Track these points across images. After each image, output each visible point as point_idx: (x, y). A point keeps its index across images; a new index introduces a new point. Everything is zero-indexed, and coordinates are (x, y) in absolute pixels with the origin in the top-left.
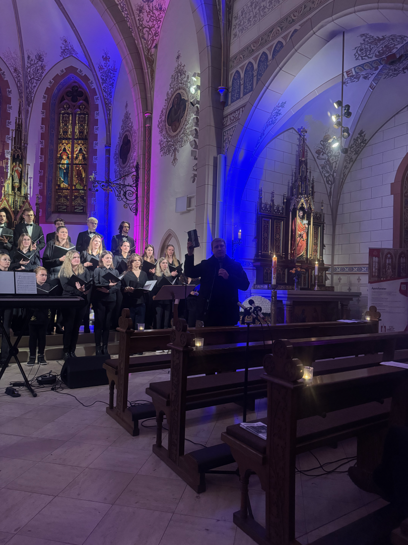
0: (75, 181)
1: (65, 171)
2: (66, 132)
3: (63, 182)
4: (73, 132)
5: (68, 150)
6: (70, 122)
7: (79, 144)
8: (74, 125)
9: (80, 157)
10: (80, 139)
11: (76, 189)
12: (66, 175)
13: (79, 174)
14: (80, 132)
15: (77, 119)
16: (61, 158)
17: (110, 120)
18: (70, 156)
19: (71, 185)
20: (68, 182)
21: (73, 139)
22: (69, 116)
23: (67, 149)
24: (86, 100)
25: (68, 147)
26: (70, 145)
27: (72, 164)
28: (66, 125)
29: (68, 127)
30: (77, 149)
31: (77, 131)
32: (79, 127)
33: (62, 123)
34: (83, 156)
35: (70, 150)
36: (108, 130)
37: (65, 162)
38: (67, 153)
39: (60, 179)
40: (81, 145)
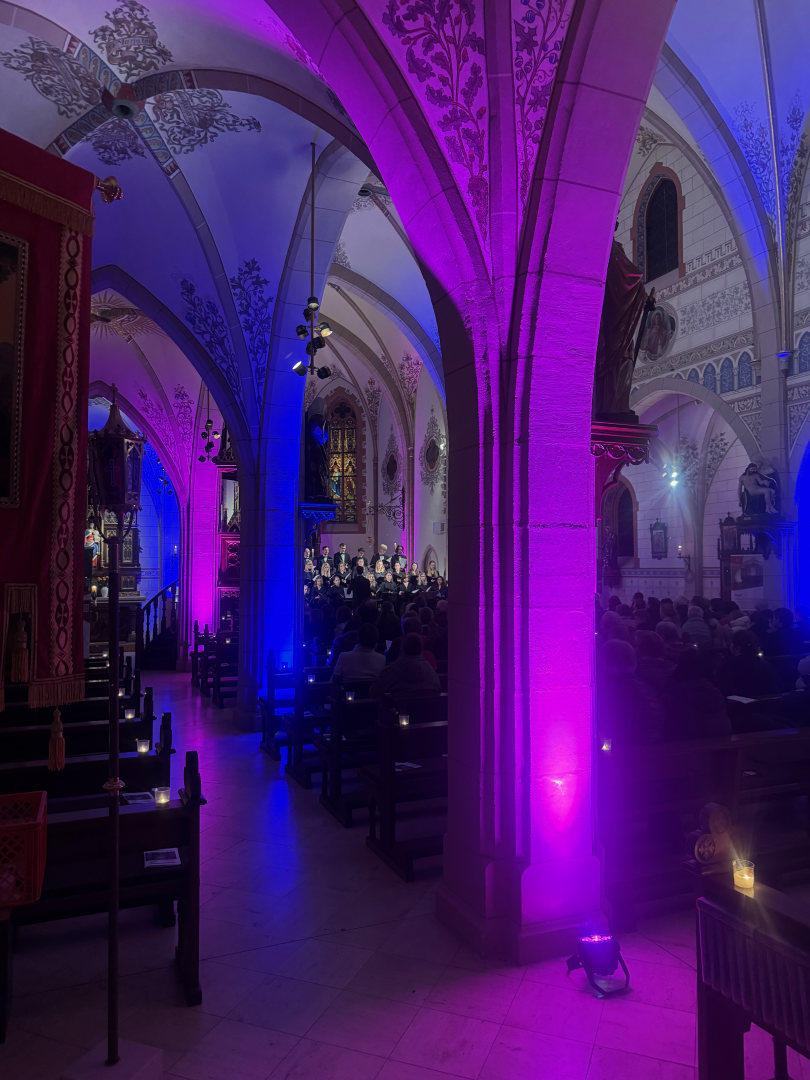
0: (346, 492)
1: (337, 483)
2: (336, 447)
3: (336, 493)
4: (343, 447)
5: (339, 464)
6: (340, 437)
7: (348, 458)
8: (343, 439)
9: (350, 470)
10: (349, 452)
11: (347, 500)
12: (338, 487)
13: (350, 485)
14: (349, 446)
15: (346, 434)
16: (333, 471)
17: (376, 436)
18: (341, 469)
19: (342, 495)
20: (340, 494)
21: (343, 453)
22: (339, 432)
23: (337, 462)
24: (354, 415)
25: (339, 461)
26: (340, 459)
27: (343, 476)
29: (337, 441)
30: (347, 461)
31: (346, 445)
32: (348, 442)
34: (353, 468)
36: (375, 445)
37: (337, 475)
38: (338, 466)
40: (350, 458)
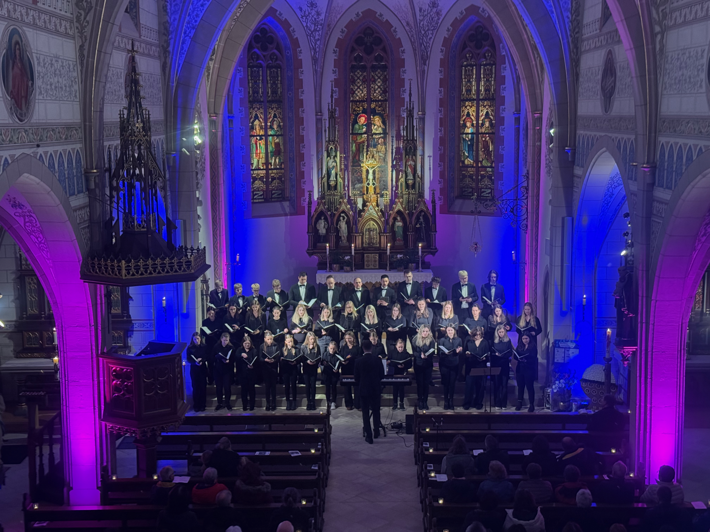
0: (482, 155)
1: (469, 143)
2: (469, 91)
3: (468, 157)
4: (478, 91)
5: (473, 115)
6: (474, 77)
7: (485, 107)
8: (478, 80)
9: (487, 124)
10: (484, 99)
12: (470, 147)
13: (486, 146)
14: (486, 90)
15: (482, 72)
16: (465, 126)
18: (475, 122)
20: (473, 158)
21: (478, 100)
22: (473, 69)
23: (471, 114)
24: (493, 46)
25: (472, 111)
26: (474, 108)
28: (469, 81)
29: (471, 83)
31: (482, 88)
32: (485, 84)
33: (465, 78)
34: (491, 122)
35: (474, 114)
36: (517, 92)
38: (471, 118)
39: (464, 153)
40: (487, 107)
